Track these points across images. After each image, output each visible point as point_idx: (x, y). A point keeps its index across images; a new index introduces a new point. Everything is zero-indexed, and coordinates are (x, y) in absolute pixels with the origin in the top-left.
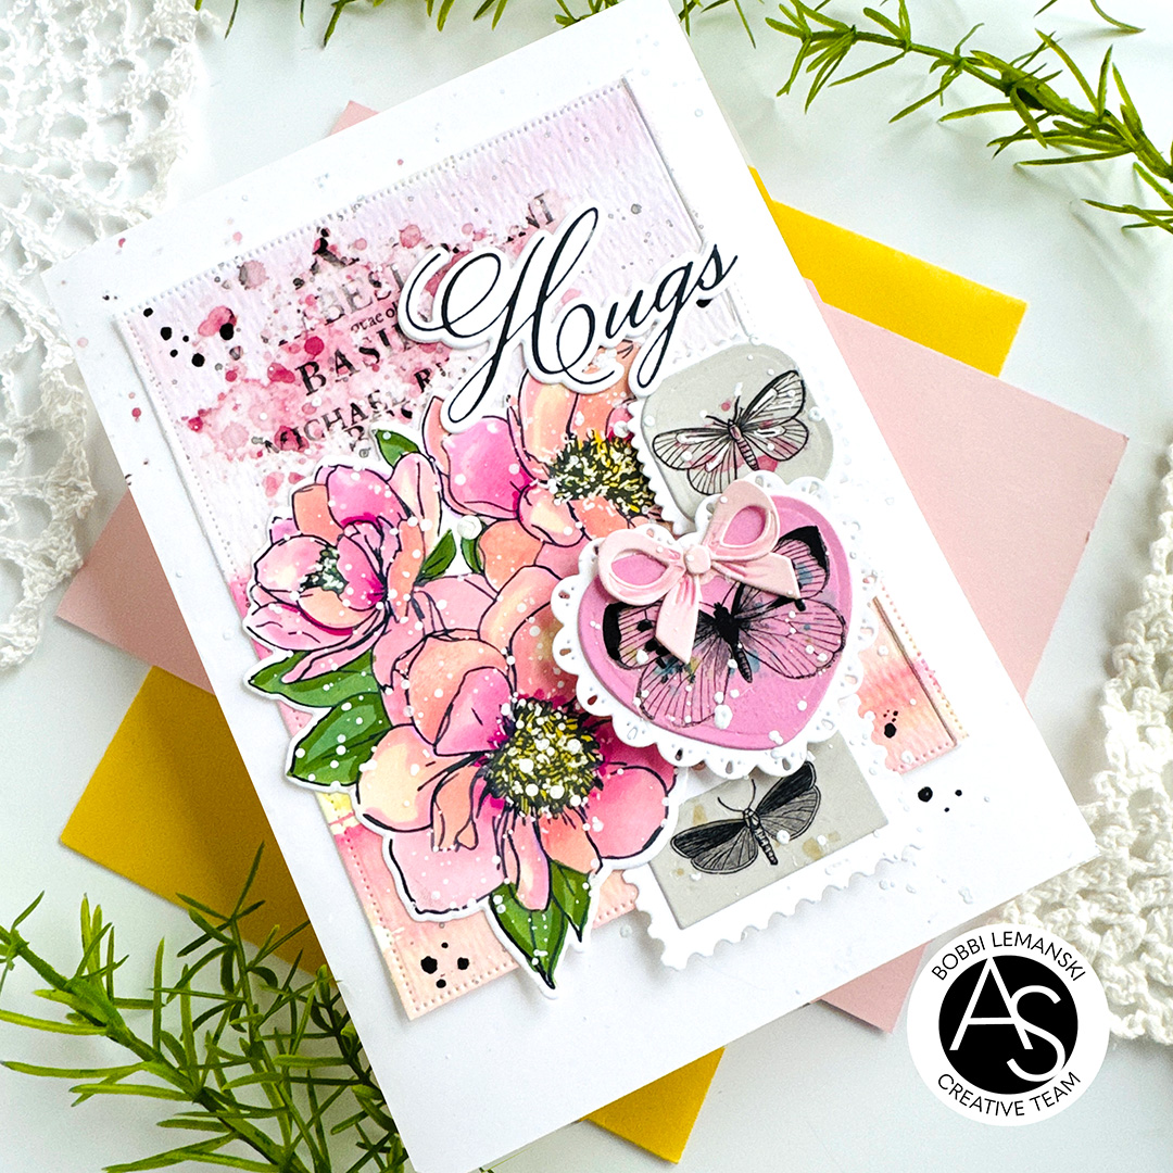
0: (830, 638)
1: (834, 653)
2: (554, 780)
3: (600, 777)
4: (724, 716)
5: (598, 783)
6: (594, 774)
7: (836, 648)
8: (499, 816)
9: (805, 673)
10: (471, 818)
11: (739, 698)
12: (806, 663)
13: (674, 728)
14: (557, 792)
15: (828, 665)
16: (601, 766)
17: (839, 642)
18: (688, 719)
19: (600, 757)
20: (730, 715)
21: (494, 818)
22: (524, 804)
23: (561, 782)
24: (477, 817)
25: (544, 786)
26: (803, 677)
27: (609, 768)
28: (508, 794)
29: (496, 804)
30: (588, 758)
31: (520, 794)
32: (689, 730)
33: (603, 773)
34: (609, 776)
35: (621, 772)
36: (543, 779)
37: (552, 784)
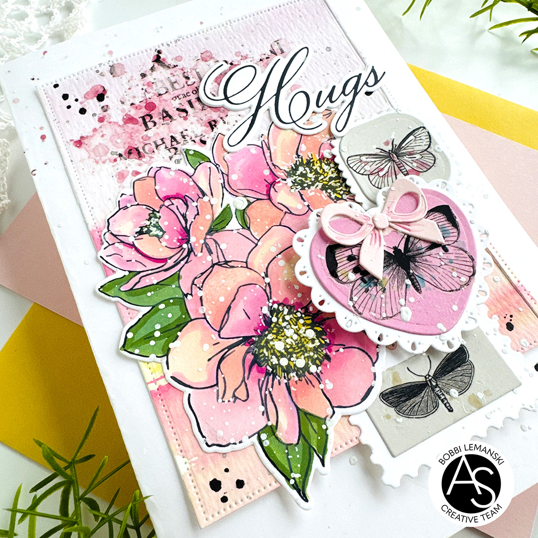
0: (467, 268)
1: (470, 277)
2: (298, 355)
3: (329, 354)
4: (407, 314)
5: (327, 357)
6: (324, 352)
7: (471, 274)
8: (263, 379)
9: (454, 289)
10: (244, 380)
11: (415, 303)
12: (454, 282)
13: (375, 321)
14: (301, 363)
15: (467, 284)
16: (329, 346)
17: (472, 270)
18: (384, 315)
19: (328, 341)
20: (410, 313)
21: (259, 380)
22: (279, 371)
23: (303, 357)
24: (248, 379)
25: (292, 359)
26: (452, 291)
27: (334, 348)
28: (268, 364)
29: (260, 371)
30: (320, 341)
31: (276, 365)
32: (386, 322)
33: (330, 351)
34: (334, 353)
35: (341, 350)
36: (291, 354)
37: (297, 358)
